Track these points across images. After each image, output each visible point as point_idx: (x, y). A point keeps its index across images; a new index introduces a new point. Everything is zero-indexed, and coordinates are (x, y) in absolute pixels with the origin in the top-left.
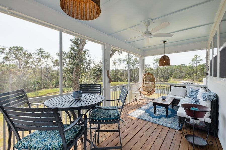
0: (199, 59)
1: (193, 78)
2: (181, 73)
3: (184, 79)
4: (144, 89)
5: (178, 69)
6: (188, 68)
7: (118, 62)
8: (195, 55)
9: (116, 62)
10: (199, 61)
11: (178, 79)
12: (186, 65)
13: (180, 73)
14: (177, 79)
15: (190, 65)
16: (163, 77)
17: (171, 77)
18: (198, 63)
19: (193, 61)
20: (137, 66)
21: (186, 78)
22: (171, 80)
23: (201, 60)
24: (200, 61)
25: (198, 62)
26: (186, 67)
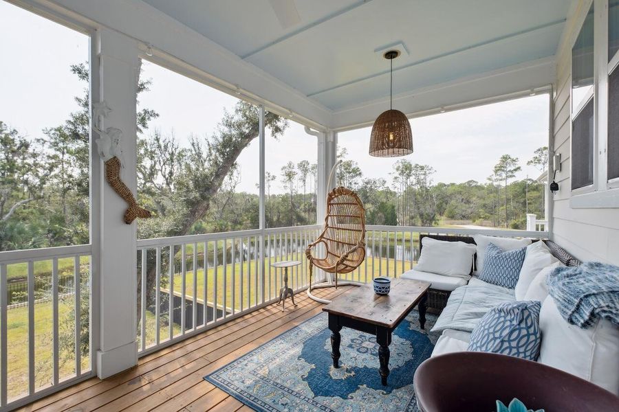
0: (512, 168)
1: (496, 217)
2: (467, 205)
3: (474, 221)
4: (329, 250)
5: (460, 193)
6: (486, 192)
7: (300, 174)
8: (501, 156)
9: (295, 174)
10: (512, 172)
11: (460, 221)
12: (479, 184)
13: (464, 205)
14: (457, 221)
15: (491, 182)
16: (421, 215)
17: (440, 214)
18: (511, 176)
19: (496, 171)
20: (350, 183)
21: (480, 218)
22: (441, 222)
23: (519, 168)
24: (516, 173)
25: (510, 174)
26: (480, 188)
